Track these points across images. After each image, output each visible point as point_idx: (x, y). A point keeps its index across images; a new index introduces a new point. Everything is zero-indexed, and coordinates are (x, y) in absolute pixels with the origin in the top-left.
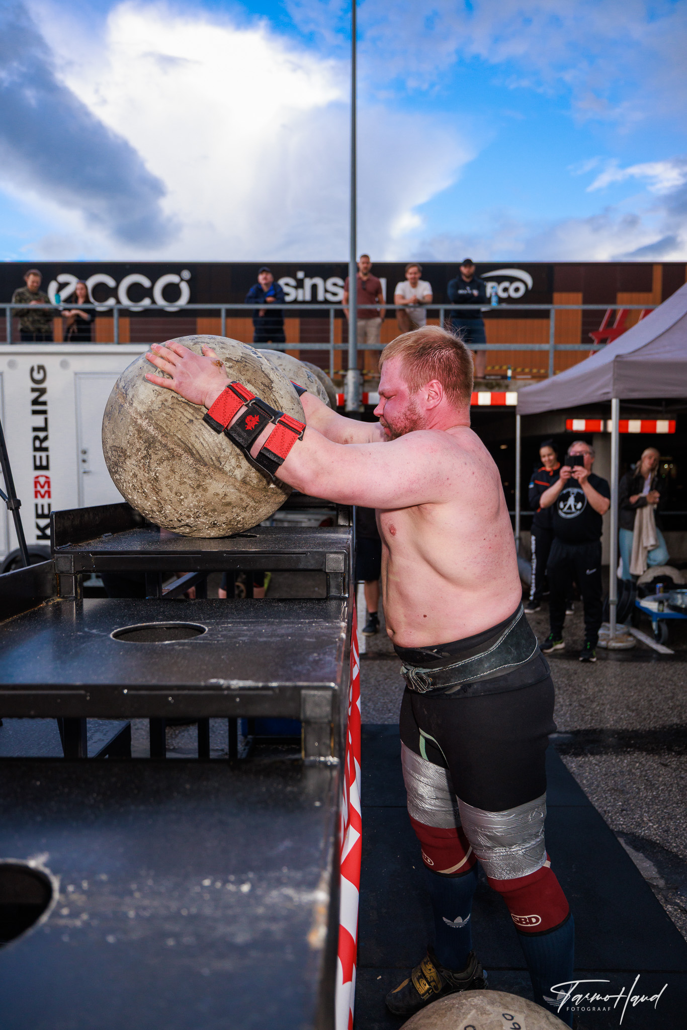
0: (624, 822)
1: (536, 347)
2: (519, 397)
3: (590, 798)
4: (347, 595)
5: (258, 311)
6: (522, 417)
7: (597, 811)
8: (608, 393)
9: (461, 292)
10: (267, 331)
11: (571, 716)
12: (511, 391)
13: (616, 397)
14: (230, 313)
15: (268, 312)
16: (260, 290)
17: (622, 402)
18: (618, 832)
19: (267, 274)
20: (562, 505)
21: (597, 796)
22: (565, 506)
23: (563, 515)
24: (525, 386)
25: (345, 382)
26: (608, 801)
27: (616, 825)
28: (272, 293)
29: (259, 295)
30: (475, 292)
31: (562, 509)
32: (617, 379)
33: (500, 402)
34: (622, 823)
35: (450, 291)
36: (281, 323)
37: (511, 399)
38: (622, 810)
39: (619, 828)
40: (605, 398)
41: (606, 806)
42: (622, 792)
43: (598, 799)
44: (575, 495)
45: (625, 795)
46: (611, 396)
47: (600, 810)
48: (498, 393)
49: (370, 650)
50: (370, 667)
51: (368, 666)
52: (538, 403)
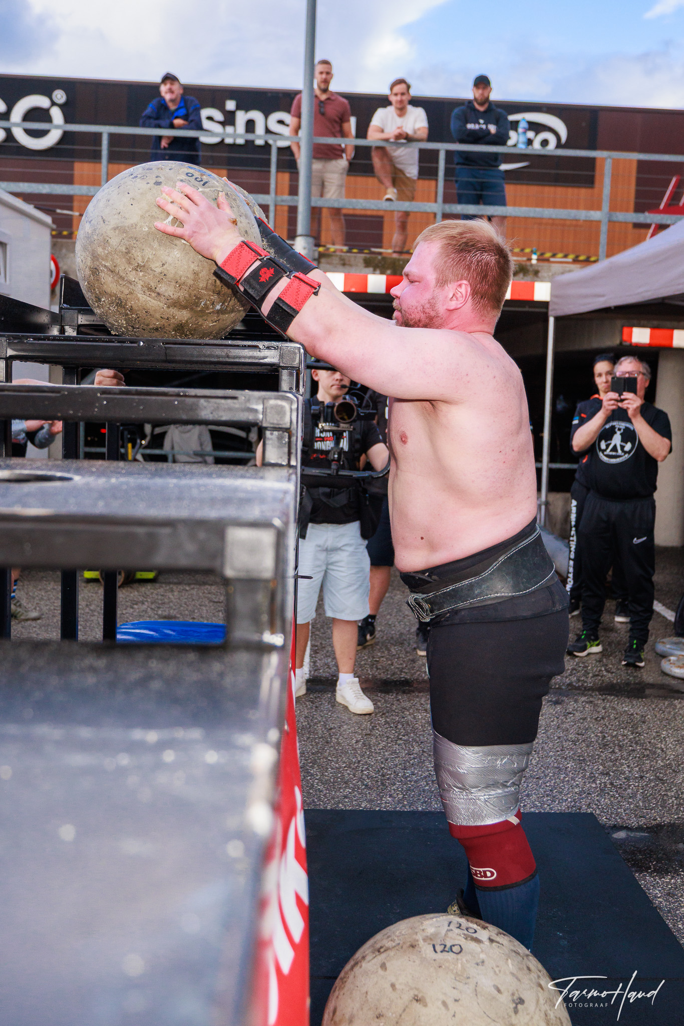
1: (582, 215)
2: (553, 289)
5: (160, 138)
9: (470, 126)
12: (541, 280)
15: (174, 142)
19: (172, 84)
20: (603, 445)
22: (608, 446)
23: (605, 459)
24: (562, 273)
28: (183, 112)
29: (162, 115)
30: (493, 128)
31: (603, 451)
33: (524, 297)
35: (454, 125)
37: (542, 291)
44: (622, 431)
48: (523, 281)
49: (316, 674)
50: (317, 704)
51: (312, 702)
52: (586, 297)
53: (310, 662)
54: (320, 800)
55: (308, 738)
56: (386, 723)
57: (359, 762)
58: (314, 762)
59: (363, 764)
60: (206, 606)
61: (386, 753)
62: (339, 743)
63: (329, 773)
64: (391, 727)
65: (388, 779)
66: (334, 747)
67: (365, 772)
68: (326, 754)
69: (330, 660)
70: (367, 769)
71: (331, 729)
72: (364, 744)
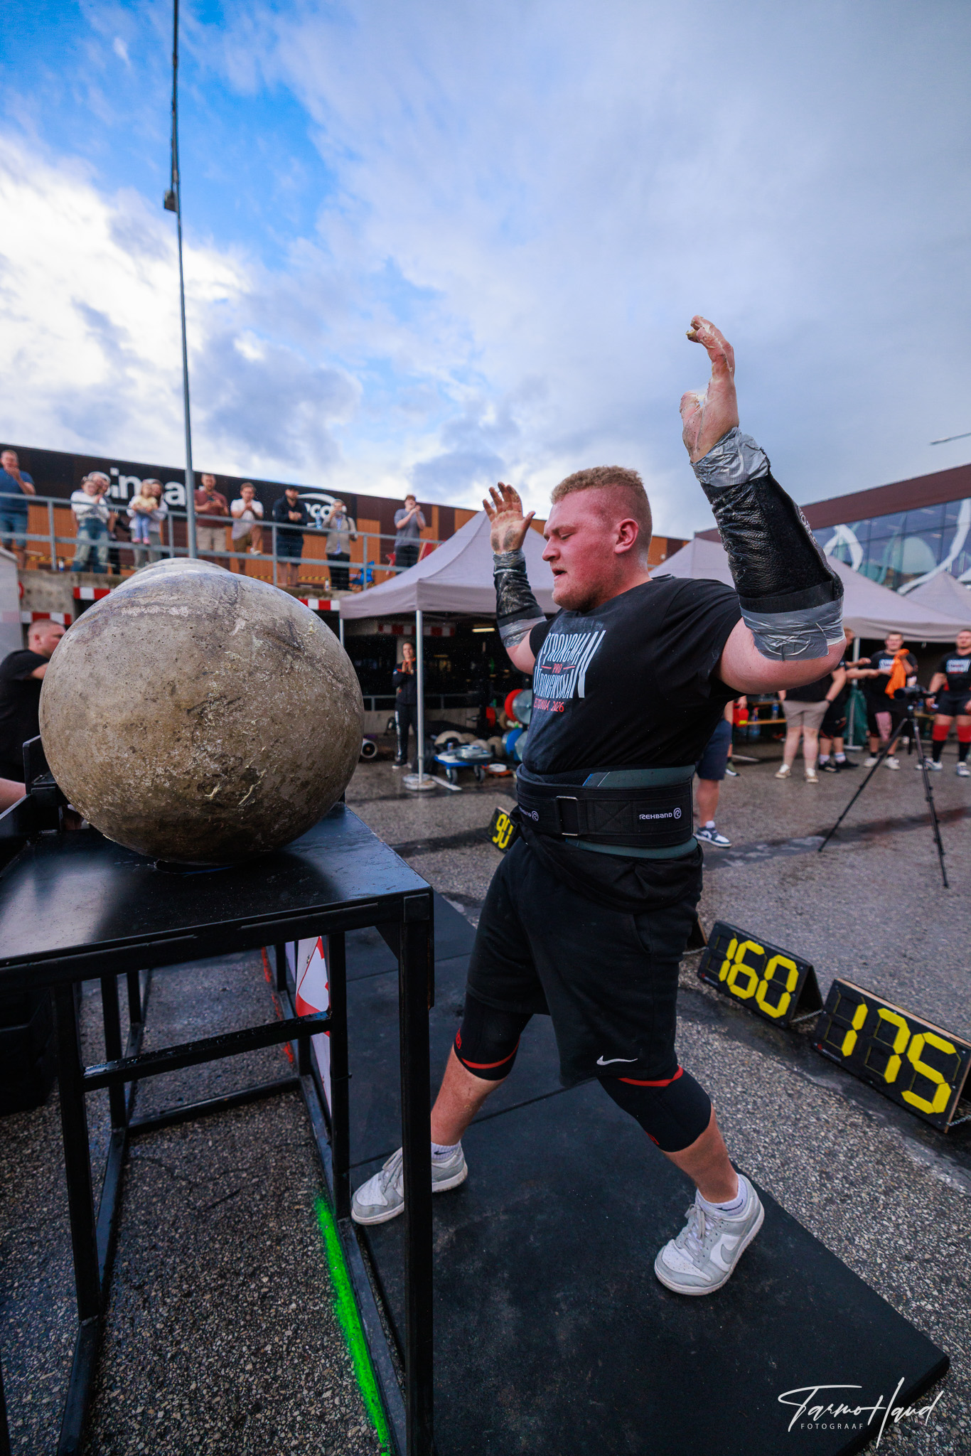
2: (341, 603)
6: (347, 622)
8: (413, 606)
11: (401, 835)
12: (335, 599)
13: (419, 610)
17: (424, 613)
32: (420, 596)
33: (326, 607)
37: (335, 605)
40: (412, 610)
42: (439, 872)
46: (416, 608)
48: (324, 600)
52: (358, 610)
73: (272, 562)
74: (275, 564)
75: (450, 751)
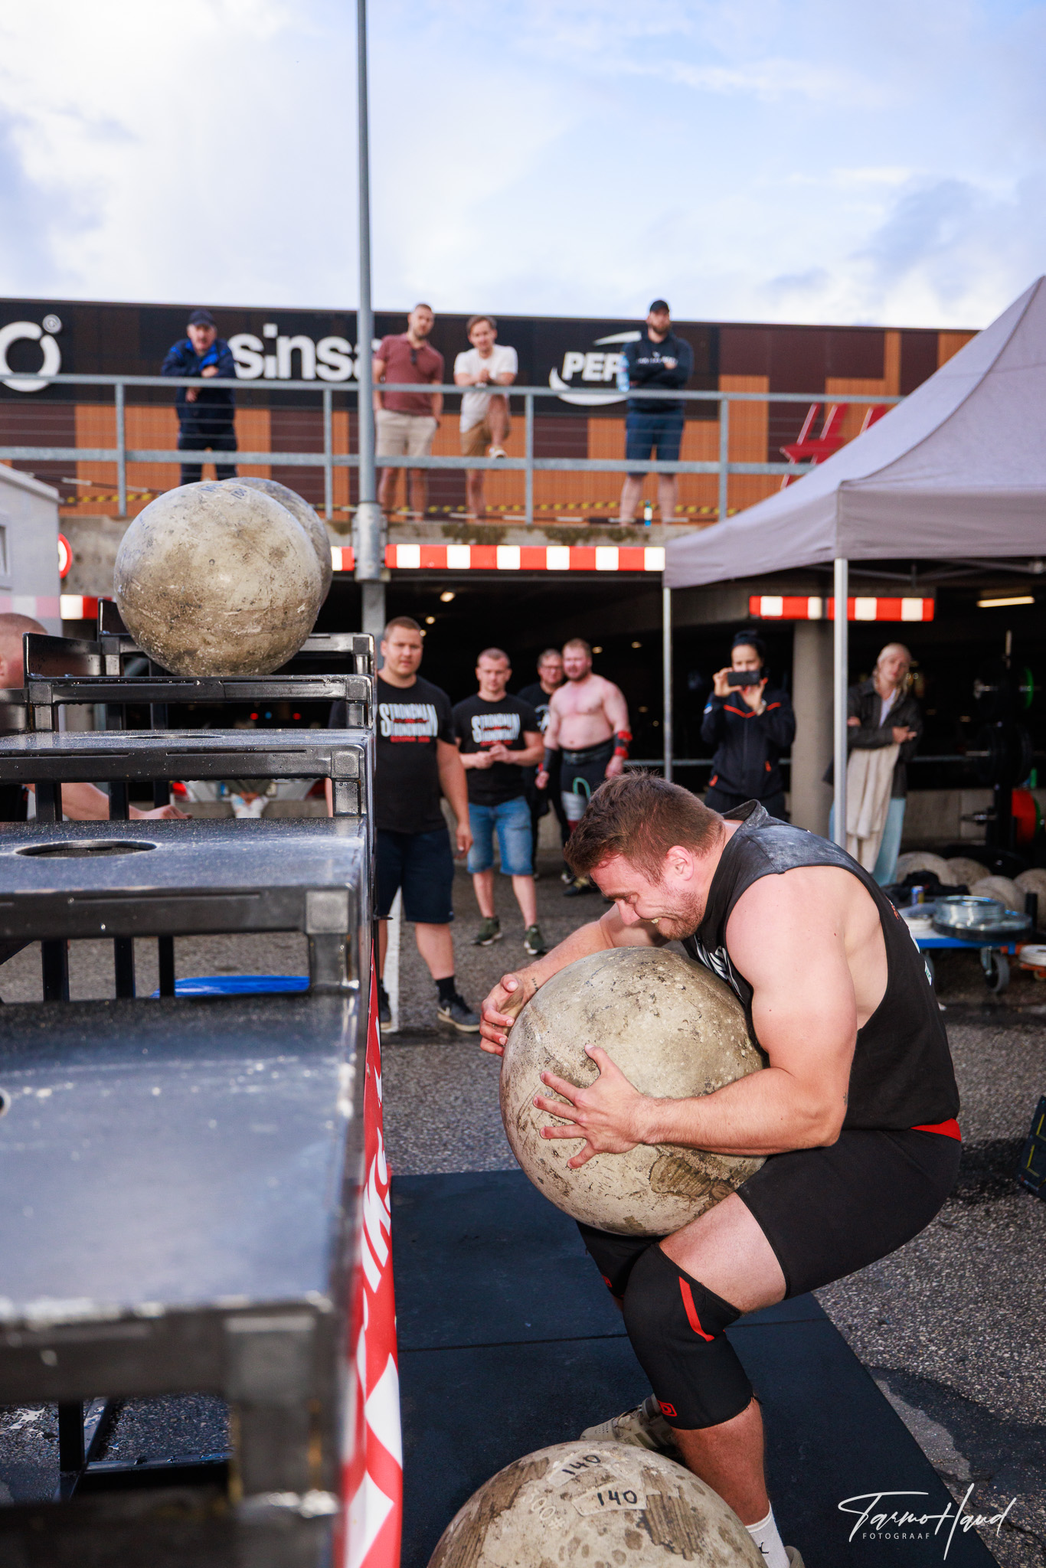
0: (885, 1347)
1: (697, 467)
2: (667, 555)
3: (821, 1302)
4: (354, 984)
5: (185, 389)
6: (675, 592)
7: (834, 1327)
8: (828, 549)
10: (203, 428)
12: (654, 545)
13: (842, 557)
14: (134, 395)
15: (204, 393)
16: (189, 352)
17: (853, 564)
18: (877, 1368)
19: (204, 327)
21: (833, 1297)
24: (678, 536)
25: (354, 526)
26: (853, 1305)
27: (872, 1353)
28: (212, 359)
29: (189, 364)
32: (845, 522)
33: (633, 566)
34: (882, 1349)
36: (230, 415)
37: (654, 559)
38: (881, 1322)
39: (878, 1360)
40: (823, 558)
41: (852, 1316)
42: (877, 1284)
43: (835, 1303)
45: (882, 1292)
46: (833, 553)
47: (840, 1325)
48: (631, 548)
49: (407, 1024)
50: (408, 1059)
51: (403, 1057)
52: (703, 566)
53: (399, 1011)
54: (414, 1165)
55: (400, 1098)
56: (489, 1075)
57: (459, 1121)
58: (407, 1125)
59: (463, 1124)
60: (270, 952)
61: (490, 1109)
62: (435, 1102)
63: (424, 1136)
64: (494, 1080)
65: (492, 1137)
66: (429, 1106)
67: (466, 1132)
68: (421, 1115)
69: (422, 1007)
70: (468, 1128)
71: (425, 1086)
72: (464, 1101)
73: (521, 473)
74: (529, 476)
75: (918, 906)
